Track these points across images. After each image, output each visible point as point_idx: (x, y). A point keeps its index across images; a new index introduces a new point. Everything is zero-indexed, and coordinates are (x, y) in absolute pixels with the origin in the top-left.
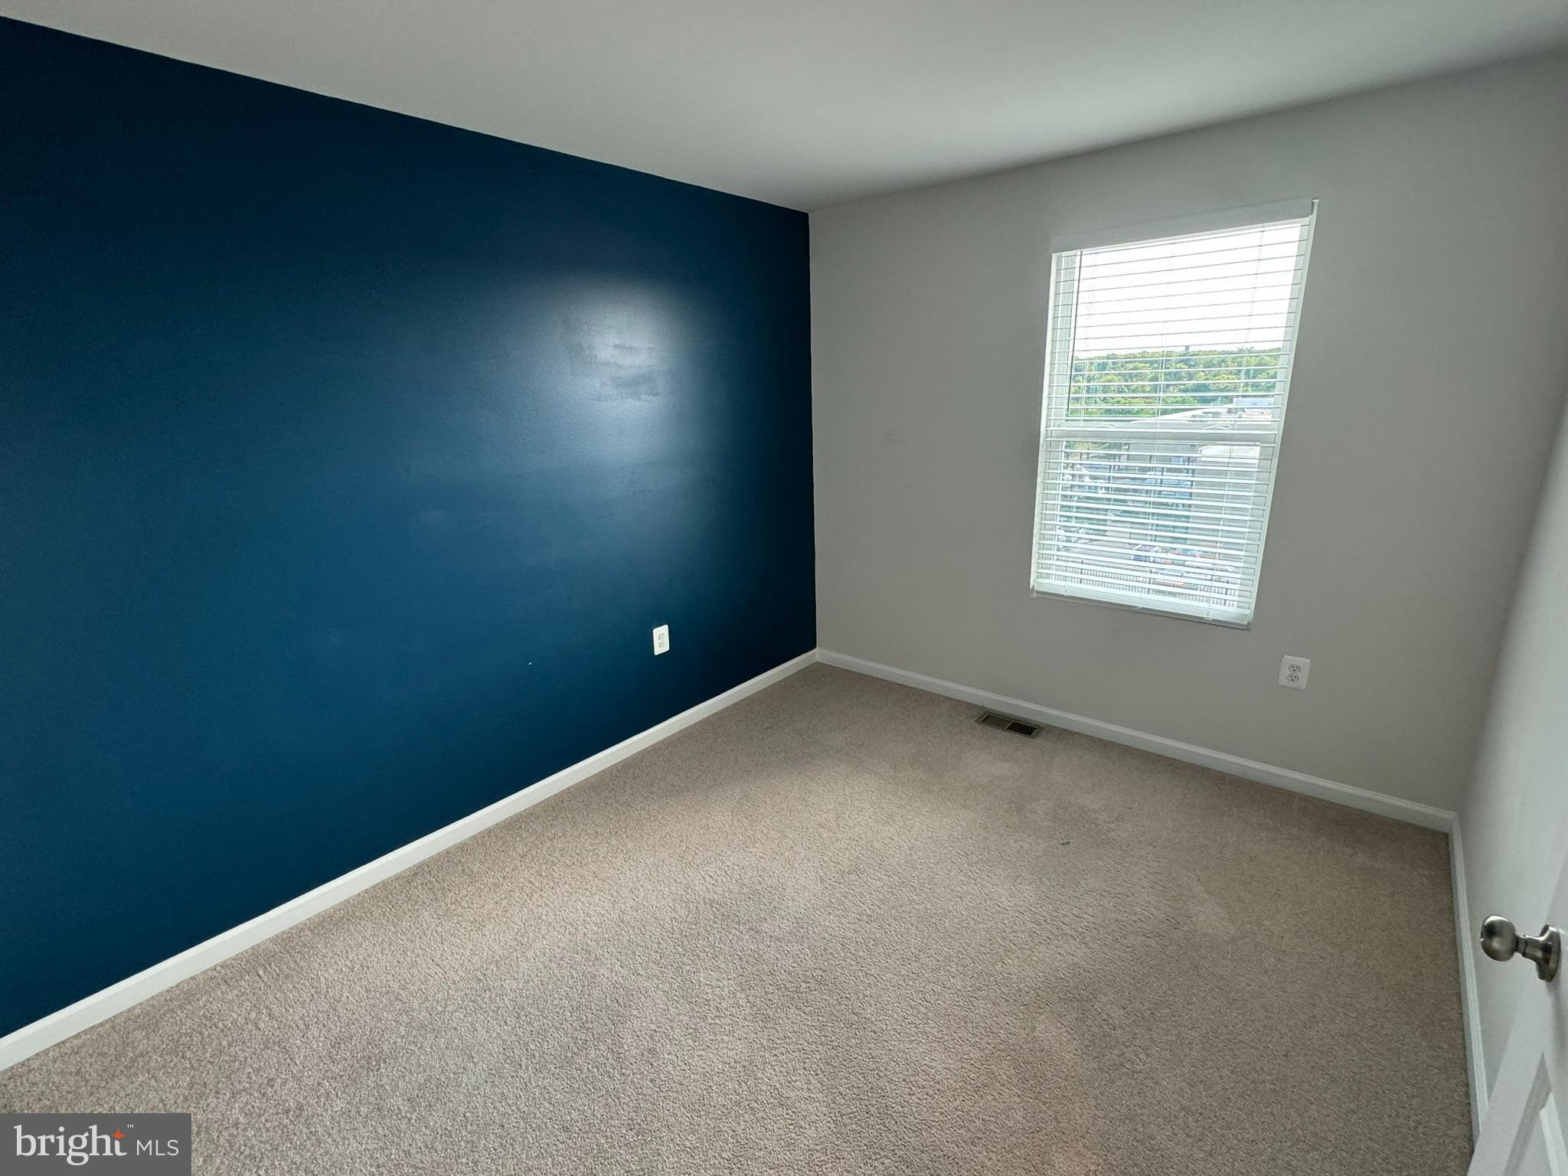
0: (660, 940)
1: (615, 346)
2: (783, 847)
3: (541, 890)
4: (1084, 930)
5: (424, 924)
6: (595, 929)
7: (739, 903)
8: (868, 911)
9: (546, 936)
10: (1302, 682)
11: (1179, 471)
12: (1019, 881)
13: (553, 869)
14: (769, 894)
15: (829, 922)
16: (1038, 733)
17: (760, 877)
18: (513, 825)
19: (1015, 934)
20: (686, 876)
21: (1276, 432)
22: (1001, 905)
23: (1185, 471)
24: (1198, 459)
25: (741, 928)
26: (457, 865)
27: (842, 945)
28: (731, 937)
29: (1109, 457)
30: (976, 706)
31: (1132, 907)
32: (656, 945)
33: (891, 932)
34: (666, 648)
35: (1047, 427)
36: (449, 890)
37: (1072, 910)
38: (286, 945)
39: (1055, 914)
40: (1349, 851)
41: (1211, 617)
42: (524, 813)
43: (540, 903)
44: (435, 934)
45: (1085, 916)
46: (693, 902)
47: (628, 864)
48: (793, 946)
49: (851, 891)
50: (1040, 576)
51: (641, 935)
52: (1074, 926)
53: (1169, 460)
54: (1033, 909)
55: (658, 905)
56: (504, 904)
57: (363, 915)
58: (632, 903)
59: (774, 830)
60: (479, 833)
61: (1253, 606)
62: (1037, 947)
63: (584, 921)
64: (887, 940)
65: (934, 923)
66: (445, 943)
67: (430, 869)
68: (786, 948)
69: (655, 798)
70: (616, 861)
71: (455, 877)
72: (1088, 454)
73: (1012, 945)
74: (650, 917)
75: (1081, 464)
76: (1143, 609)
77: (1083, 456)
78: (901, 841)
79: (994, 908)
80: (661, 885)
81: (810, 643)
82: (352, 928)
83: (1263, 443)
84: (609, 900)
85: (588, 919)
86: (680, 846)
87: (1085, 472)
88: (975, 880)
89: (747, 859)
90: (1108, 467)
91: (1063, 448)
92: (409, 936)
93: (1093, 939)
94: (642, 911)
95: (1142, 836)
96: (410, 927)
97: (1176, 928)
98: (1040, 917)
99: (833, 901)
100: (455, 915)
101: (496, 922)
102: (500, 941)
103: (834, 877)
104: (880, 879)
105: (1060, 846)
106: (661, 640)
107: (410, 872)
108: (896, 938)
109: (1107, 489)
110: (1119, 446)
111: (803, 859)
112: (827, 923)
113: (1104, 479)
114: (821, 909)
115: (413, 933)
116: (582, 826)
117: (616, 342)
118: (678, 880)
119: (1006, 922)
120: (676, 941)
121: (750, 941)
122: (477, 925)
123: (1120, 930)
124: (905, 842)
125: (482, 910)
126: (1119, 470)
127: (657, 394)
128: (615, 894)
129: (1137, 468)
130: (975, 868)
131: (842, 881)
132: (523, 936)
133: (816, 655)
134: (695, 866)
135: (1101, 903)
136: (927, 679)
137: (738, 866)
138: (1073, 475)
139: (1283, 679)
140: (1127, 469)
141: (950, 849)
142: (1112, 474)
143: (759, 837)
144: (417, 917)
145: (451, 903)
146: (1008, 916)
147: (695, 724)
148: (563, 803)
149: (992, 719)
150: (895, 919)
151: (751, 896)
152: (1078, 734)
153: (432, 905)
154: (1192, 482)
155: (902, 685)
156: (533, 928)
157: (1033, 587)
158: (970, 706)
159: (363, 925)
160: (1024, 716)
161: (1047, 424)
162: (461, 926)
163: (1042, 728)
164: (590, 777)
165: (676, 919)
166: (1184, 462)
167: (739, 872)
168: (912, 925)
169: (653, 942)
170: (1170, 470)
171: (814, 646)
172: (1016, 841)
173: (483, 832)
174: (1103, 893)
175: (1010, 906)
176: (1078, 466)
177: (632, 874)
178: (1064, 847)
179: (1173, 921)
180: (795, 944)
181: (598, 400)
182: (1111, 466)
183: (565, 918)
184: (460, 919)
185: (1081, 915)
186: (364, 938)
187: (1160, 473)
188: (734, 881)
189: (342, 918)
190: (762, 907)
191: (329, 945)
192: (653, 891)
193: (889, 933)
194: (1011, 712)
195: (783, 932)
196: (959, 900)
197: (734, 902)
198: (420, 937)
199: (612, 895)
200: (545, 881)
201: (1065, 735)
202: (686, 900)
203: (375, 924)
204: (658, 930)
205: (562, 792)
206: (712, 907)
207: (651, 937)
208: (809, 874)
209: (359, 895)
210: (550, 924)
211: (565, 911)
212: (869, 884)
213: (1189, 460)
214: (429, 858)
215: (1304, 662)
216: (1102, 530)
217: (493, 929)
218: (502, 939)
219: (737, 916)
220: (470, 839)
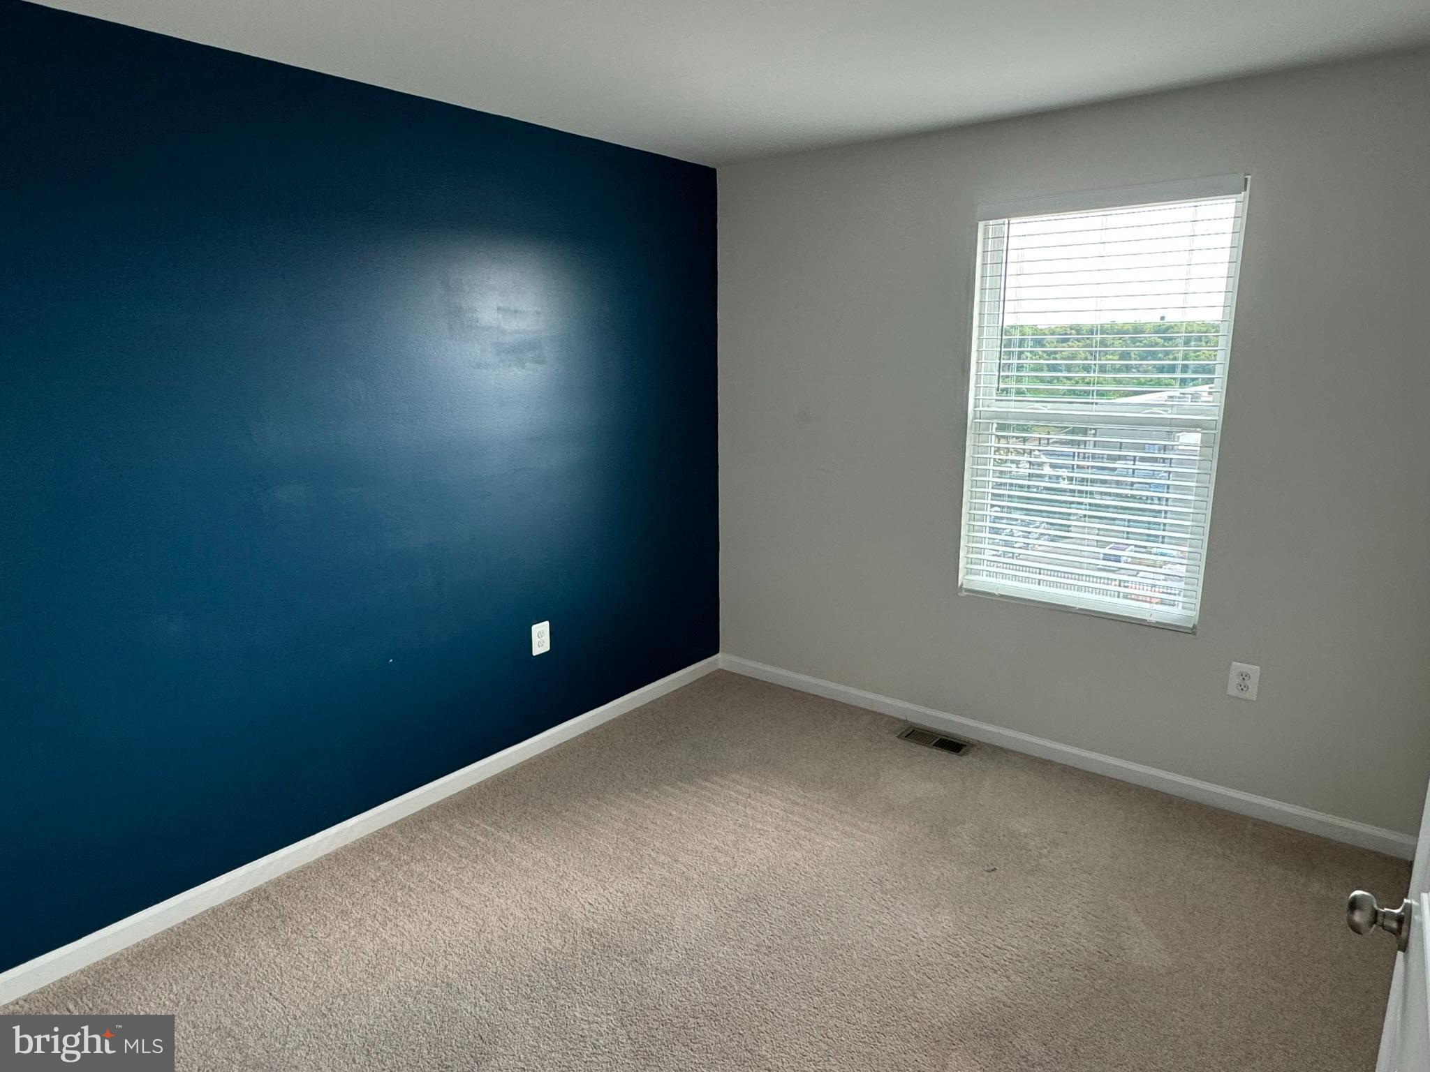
0: (531, 972)
1: (499, 309)
2: (674, 872)
3: (396, 918)
4: (1007, 963)
5: (260, 955)
6: (457, 960)
7: (621, 932)
8: (767, 941)
9: (401, 968)
10: (1252, 694)
11: (1155, 460)
12: (937, 910)
13: (410, 896)
14: (657, 924)
15: (723, 953)
16: (969, 750)
17: (647, 904)
18: (365, 848)
19: (930, 967)
20: (563, 903)
21: (1217, 418)
22: (916, 936)
23: (1161, 461)
24: (1175, 447)
25: (623, 959)
26: (299, 890)
27: (736, 978)
28: (611, 969)
29: (1072, 443)
30: (899, 720)
31: (1060, 939)
32: (527, 978)
33: (791, 964)
34: (546, 647)
35: (975, 407)
36: (290, 918)
37: (994, 940)
38: (100, 977)
39: (975, 946)
40: (1303, 880)
41: (1154, 619)
42: (375, 834)
43: (394, 933)
44: (273, 966)
45: (1008, 948)
46: (569, 932)
47: (496, 890)
48: (681, 980)
49: (749, 921)
50: (970, 572)
51: (510, 967)
52: (995, 958)
53: (1141, 448)
54: (951, 941)
55: (530, 935)
56: (353, 933)
57: (189, 944)
58: (501, 933)
59: (664, 854)
60: (325, 856)
61: (1198, 607)
62: (953, 980)
63: (445, 952)
64: (787, 972)
65: (841, 955)
66: (285, 975)
67: (268, 894)
68: (674, 981)
69: (529, 818)
70: (482, 886)
71: (297, 904)
72: (1048, 439)
73: (926, 978)
74: (520, 947)
75: (1039, 451)
76: (1080, 609)
77: (1042, 442)
78: (807, 866)
79: (908, 939)
80: (533, 913)
81: (712, 647)
82: (176, 958)
83: (1203, 429)
84: (473, 929)
85: (449, 950)
86: (556, 871)
87: (1044, 459)
88: (888, 909)
89: (633, 885)
90: (1072, 454)
91: (994, 431)
92: (243, 967)
93: (1016, 972)
94: (511, 941)
95: (1077, 863)
96: (244, 958)
97: (1107, 961)
98: (959, 949)
99: (728, 930)
100: (296, 945)
101: (343, 952)
102: (348, 973)
103: (730, 905)
104: (782, 908)
105: (986, 874)
106: (541, 638)
107: (244, 898)
108: (797, 971)
109: (1070, 479)
110: (1085, 432)
111: (696, 886)
112: (721, 955)
113: (1067, 468)
114: (715, 940)
115: (247, 965)
116: (444, 849)
117: (500, 305)
118: (553, 908)
119: (920, 954)
120: (550, 973)
121: (632, 973)
122: (322, 956)
123: (1046, 963)
124: (812, 868)
125: (328, 939)
126: (1084, 458)
127: (543, 362)
128: (481, 922)
129: (1105, 456)
130: (889, 896)
131: (739, 910)
132: (375, 968)
133: (720, 661)
134: (573, 893)
135: (1028, 934)
136: (842, 688)
137: (622, 892)
138: (1030, 462)
139: (1232, 690)
140: (1094, 456)
141: (862, 875)
142: (1076, 463)
143: (647, 862)
144: (252, 947)
145: (291, 932)
146: (922, 947)
147: (577, 737)
148: (422, 823)
149: (917, 735)
150: (797, 951)
151: (635, 925)
152: (1012, 751)
153: (270, 934)
154: (1170, 472)
155: (817, 696)
156: (386, 959)
157: (962, 585)
158: (893, 721)
159: (189, 956)
160: (950, 731)
161: (975, 403)
162: (303, 957)
163: (973, 745)
164: (454, 795)
165: (550, 949)
166: (1159, 450)
167: (623, 899)
168: (816, 957)
169: (522, 974)
170: (1143, 459)
171: (717, 651)
172: (936, 867)
173: (329, 854)
174: (1031, 923)
175: (925, 937)
176: (1037, 453)
177: (501, 901)
178: (989, 874)
179: (1106, 953)
180: (684, 977)
181: (479, 368)
182: (1074, 453)
183: (423, 948)
184: (302, 948)
185: (1004, 947)
186: (191, 970)
187: (1132, 463)
188: (617, 909)
189: (164, 949)
190: (648, 937)
191: (150, 977)
192: (525, 919)
193: (789, 965)
194: (934, 727)
195: (671, 964)
196: (870, 931)
197: (616, 932)
198: (256, 969)
199: (477, 923)
200: (400, 909)
201: (997, 753)
202: (561, 929)
203: (204, 954)
204: (529, 961)
205: (422, 811)
206: (591, 937)
207: (520, 969)
208: (703, 902)
209: (184, 923)
210: (406, 955)
211: (424, 940)
212: (769, 912)
213: (1165, 448)
214: (266, 883)
215: (1254, 670)
216: (1065, 525)
217: (340, 960)
218: (350, 970)
219: (619, 947)
220: (314, 862)
